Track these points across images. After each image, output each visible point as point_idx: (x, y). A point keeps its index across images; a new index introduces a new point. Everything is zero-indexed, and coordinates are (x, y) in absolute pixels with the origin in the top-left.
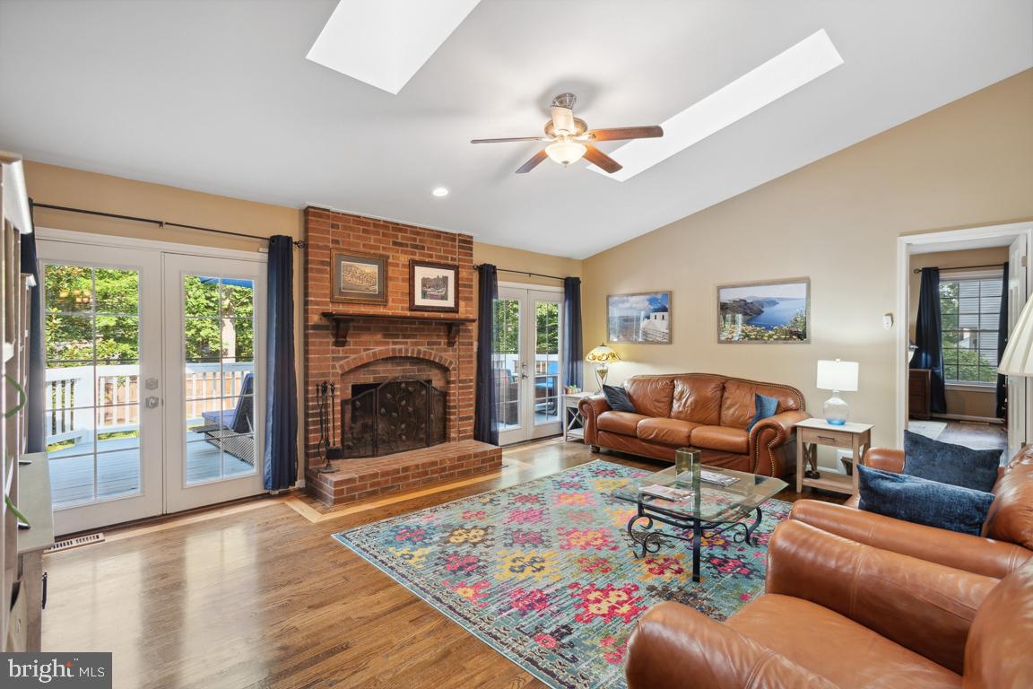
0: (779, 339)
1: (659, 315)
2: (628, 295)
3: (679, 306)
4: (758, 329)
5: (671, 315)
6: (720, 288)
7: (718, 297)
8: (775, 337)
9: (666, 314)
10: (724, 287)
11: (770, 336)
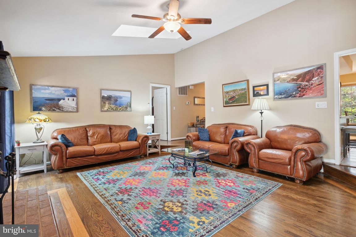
0: (123, 110)
1: (71, 98)
2: (48, 86)
3: (82, 95)
4: (116, 106)
5: (77, 99)
6: (101, 90)
7: (101, 94)
8: (122, 109)
9: (75, 98)
10: (103, 90)
11: (120, 109)
